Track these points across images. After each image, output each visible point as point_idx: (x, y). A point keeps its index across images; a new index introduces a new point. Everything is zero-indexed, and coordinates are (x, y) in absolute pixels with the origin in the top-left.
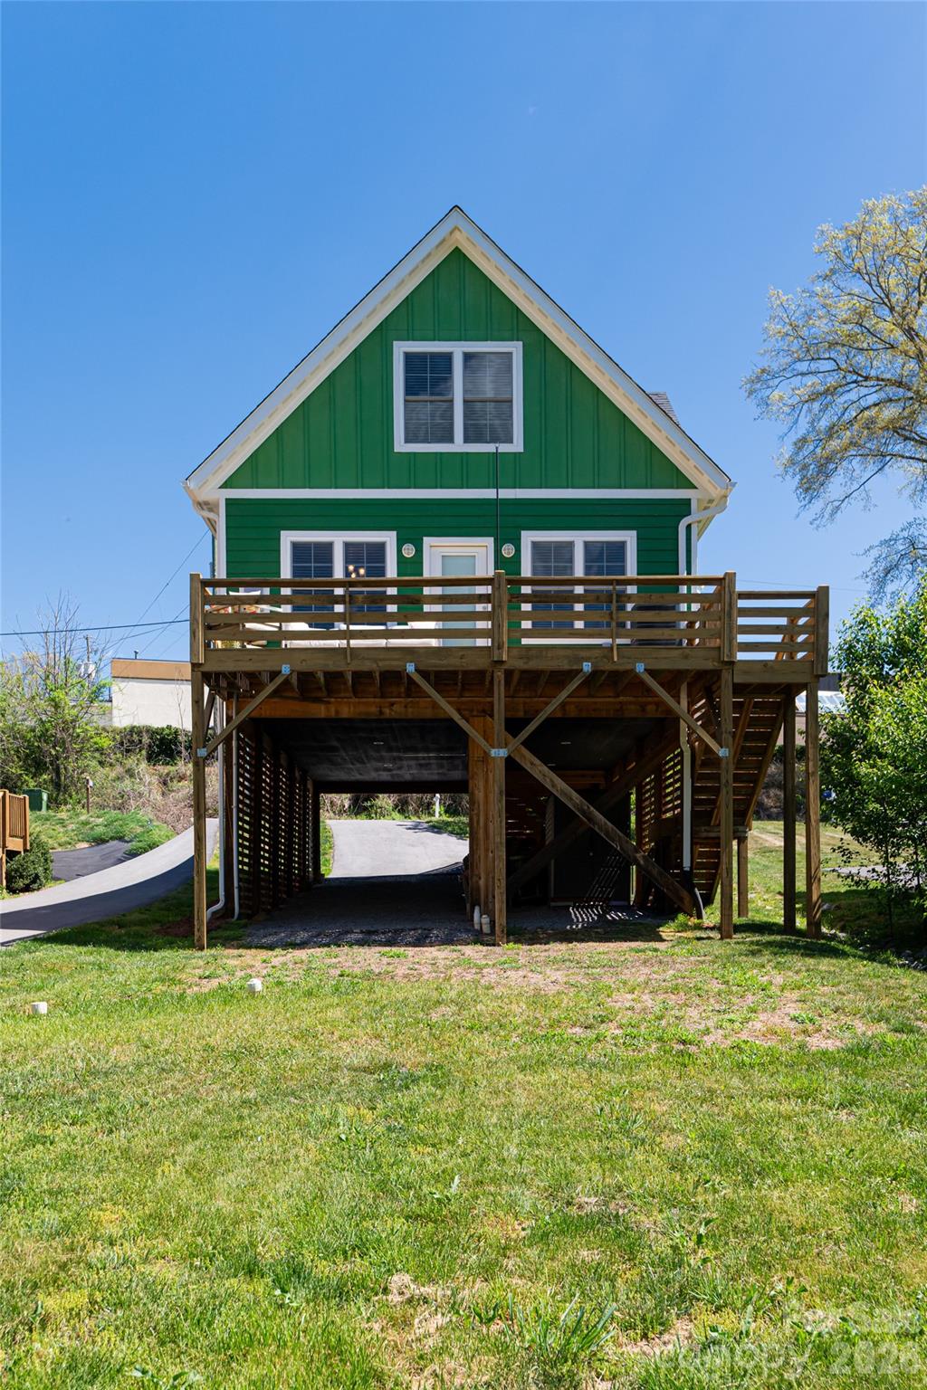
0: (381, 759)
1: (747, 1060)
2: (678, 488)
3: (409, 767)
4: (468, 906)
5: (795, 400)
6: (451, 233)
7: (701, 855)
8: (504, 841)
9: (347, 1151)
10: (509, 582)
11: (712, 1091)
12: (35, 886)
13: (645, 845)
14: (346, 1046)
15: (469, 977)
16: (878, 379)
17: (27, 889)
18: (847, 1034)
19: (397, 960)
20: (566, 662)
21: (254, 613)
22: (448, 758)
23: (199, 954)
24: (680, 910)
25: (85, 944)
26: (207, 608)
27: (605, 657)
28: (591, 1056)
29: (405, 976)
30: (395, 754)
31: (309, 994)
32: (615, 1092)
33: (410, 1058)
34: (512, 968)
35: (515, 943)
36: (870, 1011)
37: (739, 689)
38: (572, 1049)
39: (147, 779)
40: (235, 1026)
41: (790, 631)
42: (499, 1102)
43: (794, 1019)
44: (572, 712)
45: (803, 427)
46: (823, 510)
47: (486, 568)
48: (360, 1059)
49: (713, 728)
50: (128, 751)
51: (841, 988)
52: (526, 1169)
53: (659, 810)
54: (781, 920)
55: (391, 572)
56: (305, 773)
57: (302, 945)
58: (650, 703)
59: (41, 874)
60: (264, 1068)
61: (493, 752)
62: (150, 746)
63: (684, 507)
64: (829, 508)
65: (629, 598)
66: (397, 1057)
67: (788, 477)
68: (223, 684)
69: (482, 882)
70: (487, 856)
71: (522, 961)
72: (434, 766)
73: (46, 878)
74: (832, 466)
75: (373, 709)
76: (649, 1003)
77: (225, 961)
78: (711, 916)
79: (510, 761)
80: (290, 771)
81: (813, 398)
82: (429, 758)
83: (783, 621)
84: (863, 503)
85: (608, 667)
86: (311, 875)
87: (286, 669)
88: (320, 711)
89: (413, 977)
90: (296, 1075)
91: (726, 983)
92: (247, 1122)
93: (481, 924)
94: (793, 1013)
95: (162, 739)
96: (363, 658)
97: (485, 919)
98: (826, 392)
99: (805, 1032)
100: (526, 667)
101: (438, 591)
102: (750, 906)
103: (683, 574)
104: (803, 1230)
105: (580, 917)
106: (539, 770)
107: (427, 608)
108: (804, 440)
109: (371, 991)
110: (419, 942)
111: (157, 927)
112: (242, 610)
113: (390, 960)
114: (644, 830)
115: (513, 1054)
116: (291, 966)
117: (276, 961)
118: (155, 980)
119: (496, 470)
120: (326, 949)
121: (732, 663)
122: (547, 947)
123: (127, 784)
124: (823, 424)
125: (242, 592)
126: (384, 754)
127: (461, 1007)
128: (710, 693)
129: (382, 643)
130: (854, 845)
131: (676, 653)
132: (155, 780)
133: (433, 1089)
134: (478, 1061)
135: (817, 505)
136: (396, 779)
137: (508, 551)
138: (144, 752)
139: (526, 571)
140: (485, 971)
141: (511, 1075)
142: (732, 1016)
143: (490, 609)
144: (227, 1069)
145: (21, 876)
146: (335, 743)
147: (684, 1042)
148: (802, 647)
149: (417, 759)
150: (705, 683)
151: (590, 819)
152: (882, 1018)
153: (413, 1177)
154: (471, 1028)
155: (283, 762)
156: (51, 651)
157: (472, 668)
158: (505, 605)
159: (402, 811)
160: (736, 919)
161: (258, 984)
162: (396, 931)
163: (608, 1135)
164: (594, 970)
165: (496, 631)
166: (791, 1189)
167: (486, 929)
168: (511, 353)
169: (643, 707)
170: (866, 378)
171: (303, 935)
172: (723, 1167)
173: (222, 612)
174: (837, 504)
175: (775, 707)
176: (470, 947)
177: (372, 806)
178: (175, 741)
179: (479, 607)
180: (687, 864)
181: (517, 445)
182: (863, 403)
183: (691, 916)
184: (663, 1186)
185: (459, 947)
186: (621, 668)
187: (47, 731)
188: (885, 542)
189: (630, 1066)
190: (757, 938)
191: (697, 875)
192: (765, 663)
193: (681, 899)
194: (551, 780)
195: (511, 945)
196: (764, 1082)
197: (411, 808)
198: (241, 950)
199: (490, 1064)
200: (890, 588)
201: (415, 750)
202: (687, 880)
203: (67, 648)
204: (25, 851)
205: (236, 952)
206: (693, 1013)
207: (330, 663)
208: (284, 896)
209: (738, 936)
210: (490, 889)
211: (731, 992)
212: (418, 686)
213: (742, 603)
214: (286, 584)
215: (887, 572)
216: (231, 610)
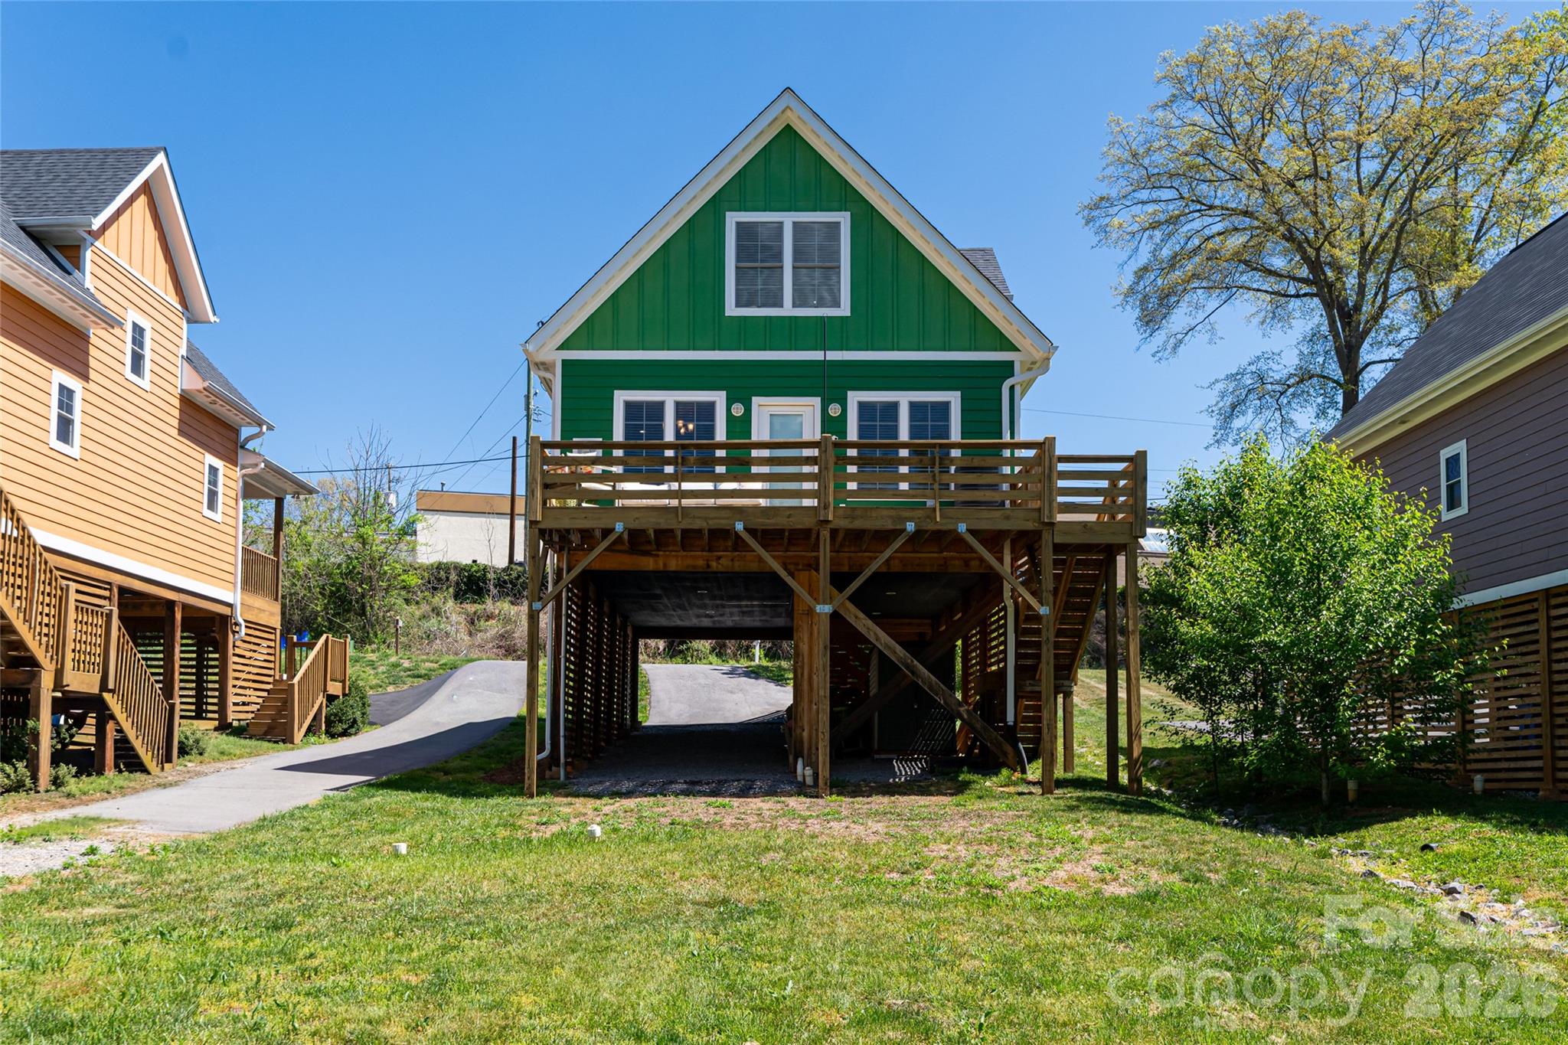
0: (705, 607)
1: (1046, 903)
2: (1001, 350)
3: (732, 614)
4: (791, 758)
5: (1136, 227)
6: (783, 112)
7: (1027, 708)
8: (828, 694)
9: (700, 962)
10: (836, 445)
11: (1009, 927)
12: (353, 730)
13: (970, 697)
14: (687, 885)
15: (794, 827)
16: (1222, 208)
17: (345, 734)
18: (1142, 883)
19: (724, 811)
20: (890, 521)
21: (589, 473)
22: (771, 606)
23: (530, 801)
24: (1004, 765)
25: (417, 789)
26: (545, 467)
27: (928, 517)
28: (906, 897)
29: (733, 825)
30: (718, 602)
31: (646, 839)
32: (925, 924)
33: (744, 895)
34: (836, 819)
35: (838, 795)
36: (1167, 862)
37: (1058, 548)
38: (889, 891)
39: (454, 618)
40: (587, 867)
41: (1110, 493)
42: (823, 931)
43: (1096, 869)
44: (896, 567)
45: (1144, 257)
46: (1166, 342)
47: (812, 431)
48: (701, 895)
49: (1035, 586)
50: (435, 589)
51: (1147, 843)
52: (847, 980)
53: (984, 662)
54: (1104, 776)
55: (721, 435)
56: (625, 618)
57: (628, 794)
58: (974, 559)
59: (359, 720)
60: (618, 901)
61: (819, 608)
62: (457, 584)
63: (1007, 368)
64: (1172, 341)
65: (952, 461)
66: (733, 894)
67: (1128, 307)
68: (556, 538)
69: (805, 734)
70: (810, 709)
71: (845, 813)
72: (757, 613)
73: (363, 723)
74: (1173, 299)
75: (701, 563)
76: (963, 853)
77: (559, 809)
78: (1034, 771)
79: (835, 616)
80: (612, 618)
81: (1155, 226)
82: (753, 606)
83: (1104, 484)
84: (1207, 336)
85: (931, 527)
86: (628, 723)
87: (619, 527)
88: (648, 564)
89: (740, 825)
90: (646, 907)
91: (1039, 836)
92: (614, 942)
93: (804, 776)
94: (1095, 863)
95: (470, 577)
96: (694, 517)
97: (809, 771)
98: (1168, 222)
99: (1103, 880)
100: (851, 526)
101: (765, 453)
102: (1076, 760)
103: (1007, 438)
104: (1065, 1024)
105: (904, 770)
106: (862, 623)
107: (755, 469)
108: (1145, 269)
109: (703, 838)
110: (743, 793)
111: (481, 774)
112: (579, 470)
113: (716, 810)
114: (970, 682)
115: (836, 893)
116: (622, 815)
117: (606, 809)
118: (497, 826)
119: (822, 333)
120: (652, 799)
121: (1052, 524)
122: (869, 800)
123: (432, 623)
124: (1166, 253)
125: (575, 454)
126: (707, 601)
127: (788, 854)
128: (1032, 551)
129: (710, 502)
130: (1175, 701)
131: (997, 514)
132: (462, 619)
133: (767, 920)
134: (806, 899)
135: (1160, 337)
136: (717, 625)
137: (834, 410)
138: (451, 590)
139: (852, 435)
140: (809, 821)
141: (835, 910)
142: (1039, 866)
143: (816, 471)
144: (587, 900)
145: (340, 721)
146: (658, 592)
147: (990, 887)
148: (1121, 508)
149: (739, 606)
150: (1027, 542)
151: (913, 673)
152: (1177, 869)
153: (755, 982)
154: (798, 872)
155: (606, 609)
156: (361, 486)
157: (800, 527)
158: (831, 465)
159: (719, 655)
160: (1059, 773)
161: (598, 830)
162: (719, 782)
163: (916, 957)
164: (914, 823)
165: (822, 491)
166: (1062, 998)
167: (809, 781)
168: (839, 223)
169: (967, 563)
170: (1211, 207)
171: (626, 785)
172: (1010, 980)
173: (559, 471)
174: (1180, 336)
175: (1098, 564)
176: (793, 798)
177: (688, 649)
178: (484, 579)
179: (806, 469)
180: (1010, 718)
181: (845, 310)
182: (1207, 232)
183: (1015, 771)
184: (957, 992)
185: (783, 799)
186: (944, 528)
187: (354, 568)
188: (1231, 377)
189: (938, 906)
190: (1079, 793)
191: (1023, 729)
192: (1085, 524)
193: (1005, 754)
194: (875, 634)
195: (834, 797)
196: (1058, 920)
197: (729, 651)
198: (569, 799)
199: (816, 902)
200: (1237, 423)
201: (739, 598)
202: (1010, 734)
203: (378, 483)
204: (344, 695)
205: (565, 800)
206: (1003, 862)
207: (662, 521)
208: (603, 744)
209: (1058, 792)
210: (814, 742)
211: (1041, 845)
212: (744, 541)
213: (1062, 467)
214: (618, 446)
215: (1233, 407)
216: (567, 469)
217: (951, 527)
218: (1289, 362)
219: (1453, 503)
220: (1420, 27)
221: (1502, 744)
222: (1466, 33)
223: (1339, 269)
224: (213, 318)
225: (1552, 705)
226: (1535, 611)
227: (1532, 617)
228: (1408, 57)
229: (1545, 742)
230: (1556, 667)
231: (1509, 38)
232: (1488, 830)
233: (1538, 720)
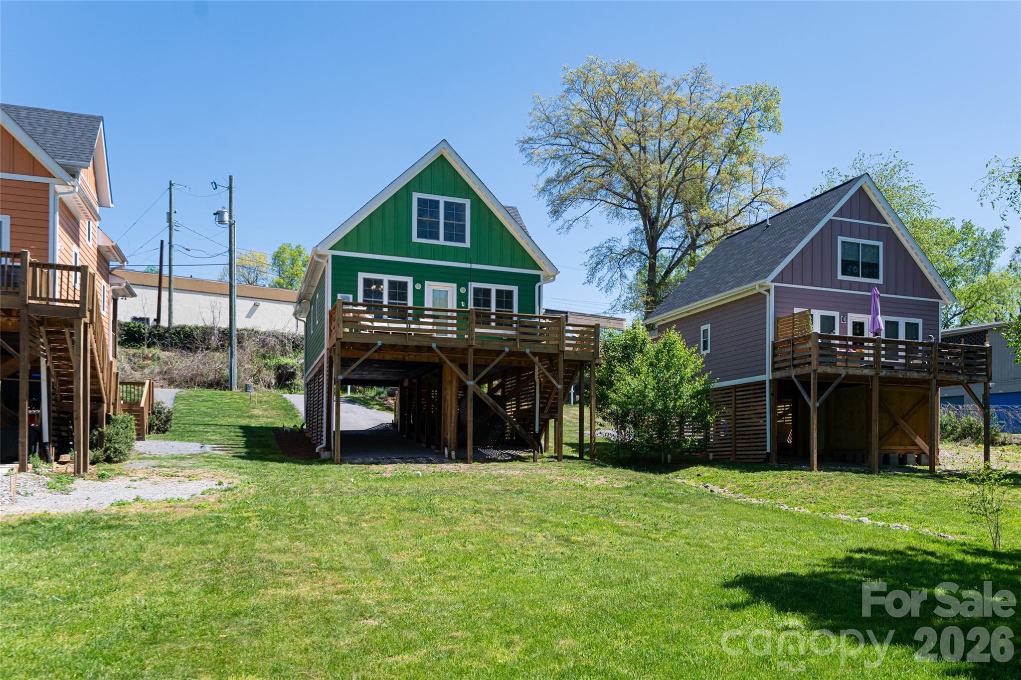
0: (366, 370)
2: (535, 270)
5: (546, 156)
6: (441, 149)
20: (498, 346)
27: (514, 345)
37: (565, 361)
39: (122, 359)
45: (550, 174)
46: (564, 224)
47: (452, 299)
55: (410, 295)
58: (523, 361)
61: (468, 383)
63: (537, 278)
64: (566, 224)
69: (449, 436)
70: (451, 425)
84: (584, 224)
85: (515, 350)
87: (379, 343)
88: (375, 356)
93: (450, 455)
96: (414, 340)
97: (454, 453)
100: (482, 348)
119: (456, 254)
121: (563, 351)
122: (491, 464)
125: (359, 308)
126: (371, 369)
128: (551, 360)
131: (542, 346)
132: (126, 359)
135: (560, 222)
137: (463, 290)
139: (471, 302)
151: (496, 410)
157: (460, 347)
158: (474, 322)
165: (471, 332)
167: (453, 457)
168: (465, 204)
169: (520, 362)
173: (347, 315)
174: (571, 222)
180: (537, 429)
181: (467, 244)
186: (520, 350)
188: (596, 248)
190: (572, 461)
192: (575, 352)
193: (534, 445)
202: (537, 437)
207: (399, 341)
212: (435, 351)
215: (598, 264)
216: (351, 314)
217: (523, 350)
218: (624, 243)
219: (705, 348)
220: (690, 80)
221: (719, 442)
222: (711, 87)
223: (649, 199)
224: (111, 205)
225: (736, 427)
226: (731, 392)
227: (730, 395)
228: (682, 94)
229: (733, 441)
230: (737, 414)
231: (728, 97)
232: (716, 469)
233: (731, 433)
